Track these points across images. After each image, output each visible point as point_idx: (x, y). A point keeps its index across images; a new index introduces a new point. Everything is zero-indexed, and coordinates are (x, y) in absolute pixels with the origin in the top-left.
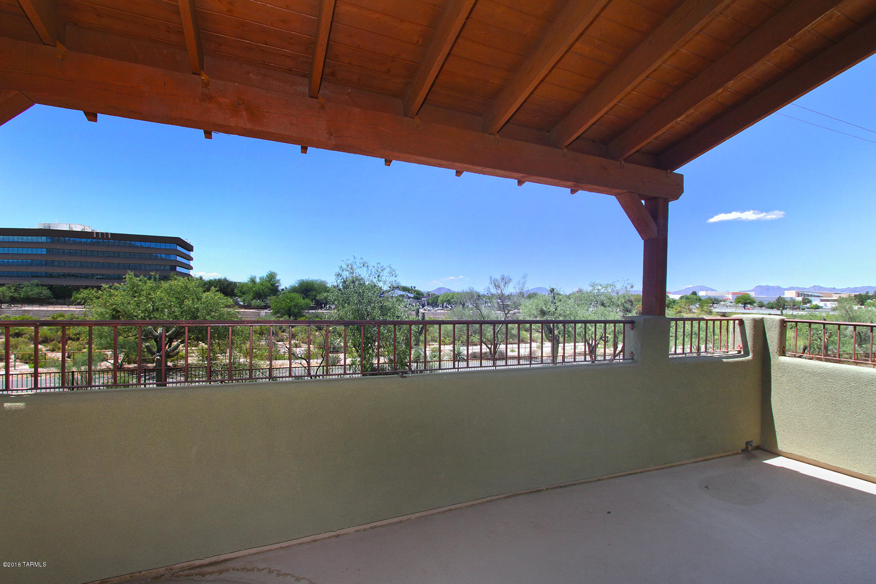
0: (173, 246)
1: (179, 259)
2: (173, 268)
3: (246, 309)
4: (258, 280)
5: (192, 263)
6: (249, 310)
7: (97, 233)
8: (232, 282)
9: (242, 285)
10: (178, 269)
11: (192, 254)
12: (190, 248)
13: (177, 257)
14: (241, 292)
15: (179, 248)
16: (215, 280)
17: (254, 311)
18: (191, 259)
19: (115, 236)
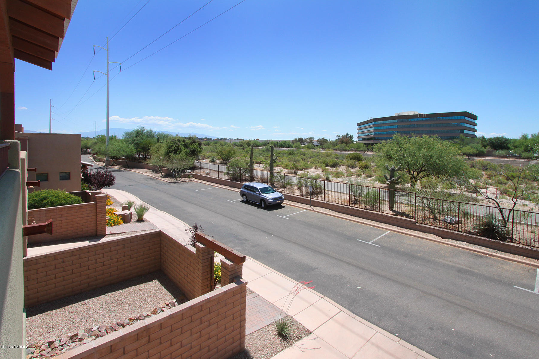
0: (462, 117)
1: (466, 125)
2: (462, 131)
3: (517, 159)
4: (529, 137)
5: (476, 127)
6: (519, 160)
7: (420, 115)
8: (508, 139)
9: (515, 141)
10: (466, 132)
11: (476, 121)
12: (475, 117)
13: (465, 124)
14: (514, 146)
15: (466, 118)
16: (494, 138)
17: (523, 160)
18: (476, 125)
19: (428, 115)
